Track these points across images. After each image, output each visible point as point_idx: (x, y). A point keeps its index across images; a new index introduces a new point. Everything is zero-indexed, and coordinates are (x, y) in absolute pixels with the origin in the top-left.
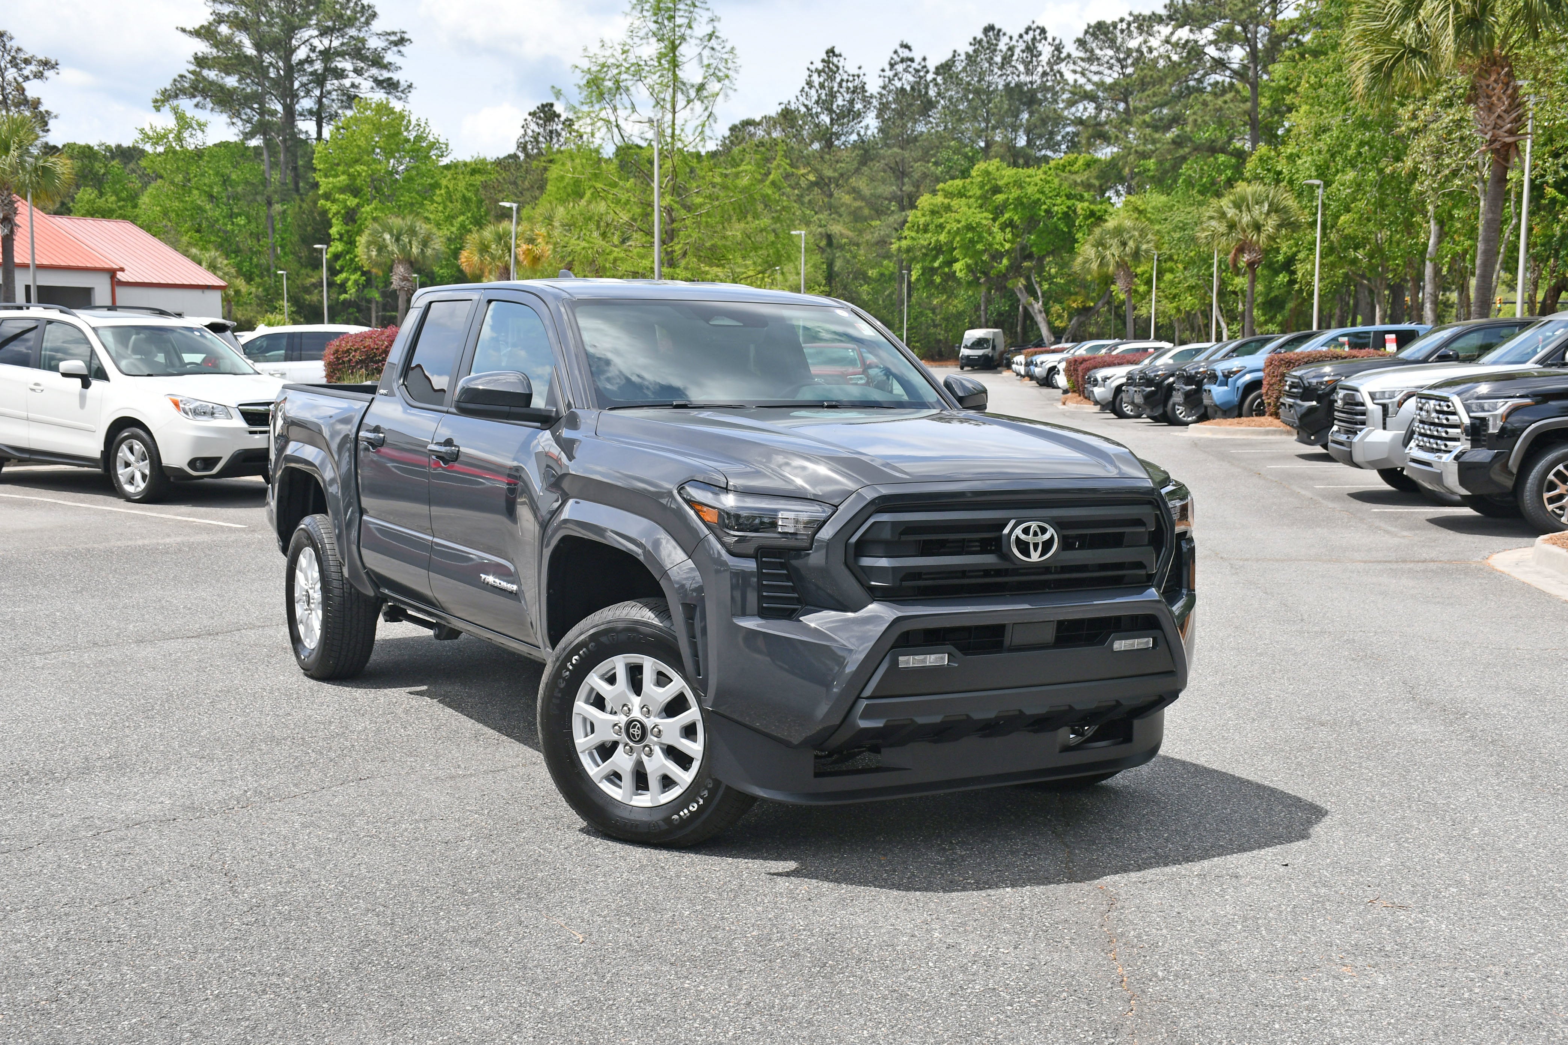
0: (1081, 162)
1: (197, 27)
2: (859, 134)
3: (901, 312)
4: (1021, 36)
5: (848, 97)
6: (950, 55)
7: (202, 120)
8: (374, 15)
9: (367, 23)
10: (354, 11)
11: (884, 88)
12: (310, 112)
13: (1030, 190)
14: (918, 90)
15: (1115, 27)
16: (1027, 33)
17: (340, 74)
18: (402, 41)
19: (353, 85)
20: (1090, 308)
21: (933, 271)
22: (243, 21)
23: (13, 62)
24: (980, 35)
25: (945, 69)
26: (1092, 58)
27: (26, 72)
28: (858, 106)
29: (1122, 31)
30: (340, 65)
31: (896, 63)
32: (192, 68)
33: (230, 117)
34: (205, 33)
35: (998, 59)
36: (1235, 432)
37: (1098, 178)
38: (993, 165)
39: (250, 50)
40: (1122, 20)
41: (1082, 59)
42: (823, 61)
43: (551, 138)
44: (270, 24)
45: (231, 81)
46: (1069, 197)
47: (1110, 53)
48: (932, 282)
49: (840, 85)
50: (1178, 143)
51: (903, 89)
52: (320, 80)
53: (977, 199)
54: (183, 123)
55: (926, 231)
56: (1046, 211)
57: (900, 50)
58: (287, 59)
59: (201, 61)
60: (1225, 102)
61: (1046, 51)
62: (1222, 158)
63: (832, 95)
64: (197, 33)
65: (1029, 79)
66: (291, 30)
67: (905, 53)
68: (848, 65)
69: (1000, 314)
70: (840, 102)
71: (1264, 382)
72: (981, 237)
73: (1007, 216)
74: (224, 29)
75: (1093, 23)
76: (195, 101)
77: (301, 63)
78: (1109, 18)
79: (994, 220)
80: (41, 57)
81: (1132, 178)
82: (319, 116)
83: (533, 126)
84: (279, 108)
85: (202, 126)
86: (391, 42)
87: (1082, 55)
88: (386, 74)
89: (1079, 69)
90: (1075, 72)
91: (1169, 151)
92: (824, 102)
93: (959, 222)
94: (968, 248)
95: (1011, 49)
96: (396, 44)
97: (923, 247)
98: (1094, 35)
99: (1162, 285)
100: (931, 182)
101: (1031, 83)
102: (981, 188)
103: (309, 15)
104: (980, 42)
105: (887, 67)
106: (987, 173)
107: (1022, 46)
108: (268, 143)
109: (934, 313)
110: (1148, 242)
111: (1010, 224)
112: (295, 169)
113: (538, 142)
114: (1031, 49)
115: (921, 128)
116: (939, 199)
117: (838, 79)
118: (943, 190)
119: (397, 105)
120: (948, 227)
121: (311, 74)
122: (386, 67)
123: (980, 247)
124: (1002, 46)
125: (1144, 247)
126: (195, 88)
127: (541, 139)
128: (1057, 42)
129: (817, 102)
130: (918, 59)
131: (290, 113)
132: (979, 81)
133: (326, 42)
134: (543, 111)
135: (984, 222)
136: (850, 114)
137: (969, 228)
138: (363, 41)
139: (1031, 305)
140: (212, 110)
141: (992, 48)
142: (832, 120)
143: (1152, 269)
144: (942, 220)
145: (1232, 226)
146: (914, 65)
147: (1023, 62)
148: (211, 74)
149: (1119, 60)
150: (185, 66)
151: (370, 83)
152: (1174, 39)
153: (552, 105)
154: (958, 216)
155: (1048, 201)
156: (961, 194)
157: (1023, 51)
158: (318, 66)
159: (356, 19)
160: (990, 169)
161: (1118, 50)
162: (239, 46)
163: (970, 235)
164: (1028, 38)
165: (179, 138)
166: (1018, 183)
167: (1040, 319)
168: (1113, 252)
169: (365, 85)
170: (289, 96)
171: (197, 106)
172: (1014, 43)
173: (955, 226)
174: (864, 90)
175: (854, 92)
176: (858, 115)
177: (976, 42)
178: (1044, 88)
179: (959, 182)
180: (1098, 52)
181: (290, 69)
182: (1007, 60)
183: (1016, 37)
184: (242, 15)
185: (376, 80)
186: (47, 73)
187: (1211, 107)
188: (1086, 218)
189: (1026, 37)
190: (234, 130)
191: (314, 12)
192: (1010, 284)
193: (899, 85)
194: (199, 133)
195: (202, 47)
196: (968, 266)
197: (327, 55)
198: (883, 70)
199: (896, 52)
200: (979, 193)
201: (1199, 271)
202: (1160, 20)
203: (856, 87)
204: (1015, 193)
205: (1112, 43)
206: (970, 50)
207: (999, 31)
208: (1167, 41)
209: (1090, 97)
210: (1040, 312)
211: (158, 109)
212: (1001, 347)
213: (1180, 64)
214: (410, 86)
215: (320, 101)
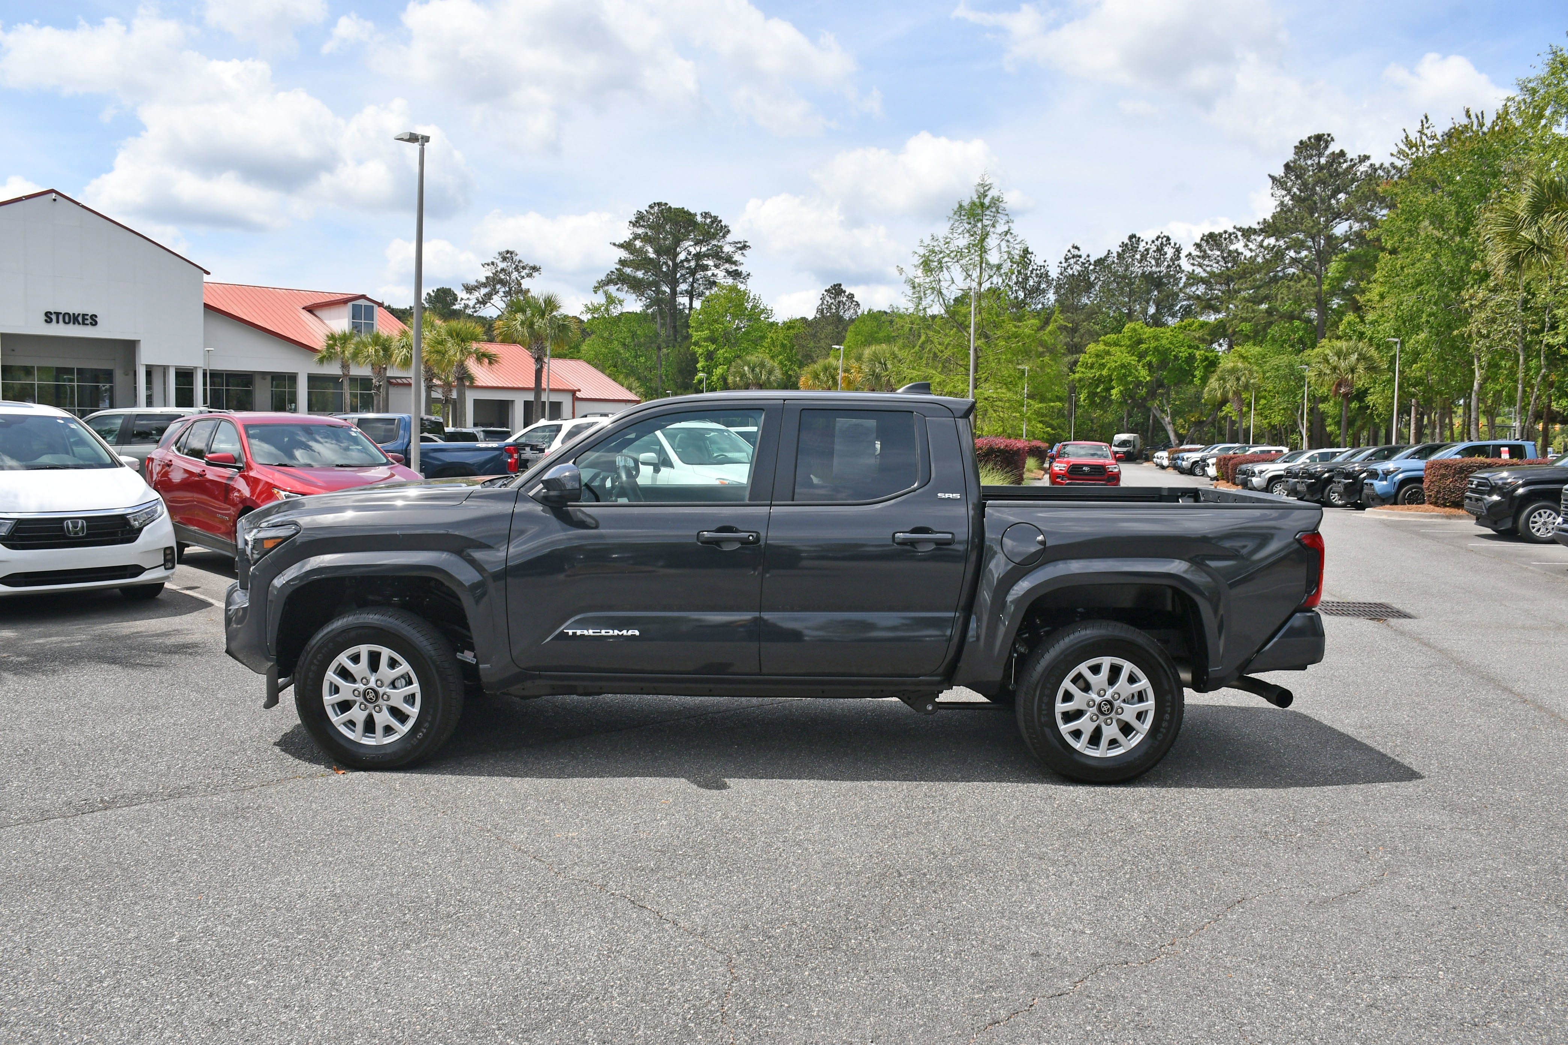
0: (1196, 324)
1: (622, 242)
2: (1043, 304)
3: (1070, 422)
4: (1153, 242)
5: (1036, 280)
6: (1106, 253)
7: (621, 298)
8: (729, 231)
9: (724, 237)
10: (716, 229)
11: (1061, 274)
12: (686, 291)
13: (1164, 342)
14: (1083, 275)
15: (1221, 237)
16: (1157, 239)
17: (705, 268)
18: (744, 247)
19: (713, 275)
20: (1203, 422)
21: (1095, 394)
22: (650, 237)
23: (517, 269)
24: (1126, 241)
25: (1100, 262)
26: (1205, 256)
27: (523, 274)
28: (1043, 286)
29: (1225, 239)
30: (705, 262)
31: (1069, 258)
32: (618, 266)
33: (638, 296)
34: (627, 246)
35: (1138, 256)
36: (1407, 516)
37: (1209, 334)
38: (1138, 325)
39: (652, 255)
40: (1225, 232)
41: (1199, 257)
42: (1020, 256)
43: (839, 306)
44: (665, 239)
45: (640, 274)
46: (1190, 347)
47: (1218, 253)
48: (1095, 402)
49: (1032, 272)
50: (1269, 312)
51: (1073, 275)
52: (693, 272)
53: (1127, 347)
54: (611, 300)
55: (1092, 367)
56: (1175, 356)
57: (1072, 250)
58: (674, 260)
59: (622, 262)
60: (1303, 286)
61: (1170, 252)
62: (1297, 323)
63: (1026, 279)
64: (621, 246)
65: (1158, 269)
66: (677, 242)
67: (1076, 252)
68: (1038, 259)
69: (1137, 425)
70: (1031, 283)
71: (1426, 480)
72: (1131, 372)
73: (1148, 358)
74: (638, 243)
75: (1206, 234)
76: (617, 287)
77: (682, 262)
78: (1217, 231)
79: (1139, 361)
80: (532, 264)
81: (1233, 335)
82: (691, 294)
83: (828, 298)
84: (668, 290)
85: (621, 302)
86: (738, 248)
87: (1198, 253)
88: (734, 268)
89: (1196, 263)
90: (1193, 265)
91: (1263, 318)
92: (1021, 283)
93: (1116, 362)
94: (1121, 380)
95: (1147, 250)
96: (741, 249)
97: (1090, 378)
98: (1207, 242)
99: (1258, 407)
100: (1094, 337)
101: (1160, 272)
102: (1130, 340)
103: (689, 233)
104: (1127, 244)
105: (1063, 261)
106: (1135, 330)
107: (1154, 248)
108: (661, 310)
109: (1092, 422)
110: (1255, 378)
111: (1150, 364)
112: (675, 327)
113: (831, 308)
114: (1159, 250)
115: (1085, 300)
116: (1101, 347)
117: (1030, 269)
118: (1103, 341)
119: (741, 287)
120: (1109, 365)
121: (687, 268)
122: (735, 263)
123: (1129, 379)
124: (1141, 248)
125: (1252, 381)
126: (619, 279)
127: (833, 306)
128: (1177, 246)
129: (1016, 283)
130: (1084, 256)
131: (674, 293)
132: (1126, 271)
133: (698, 249)
134: (835, 289)
135: (1133, 362)
136: (1037, 291)
137: (1123, 366)
138: (721, 247)
139: (1163, 418)
140: (627, 291)
141: (1135, 249)
142: (1025, 295)
143: (1251, 396)
144: (1104, 361)
145: (1334, 369)
146: (1082, 260)
147: (1154, 258)
148: (628, 270)
149: (1223, 258)
150: (614, 266)
151: (723, 274)
152: (1265, 244)
153: (840, 285)
154: (1115, 359)
155: (1176, 350)
156: (1116, 344)
157: (1155, 252)
158: (693, 264)
159: (718, 234)
160: (1137, 327)
161: (1222, 252)
162: (647, 251)
163: (1123, 371)
164: (1158, 243)
165: (607, 310)
166: (1156, 338)
167: (1170, 429)
168: (1231, 384)
169: (720, 274)
170: (674, 284)
171: (618, 290)
172: (1148, 246)
173: (1113, 365)
174: (1047, 275)
175: (1041, 277)
176: (1044, 291)
177: (1124, 245)
178: (1168, 275)
179: (1113, 336)
180: (1209, 252)
181: (675, 265)
182: (1144, 257)
183: (1150, 243)
184: (649, 234)
185: (727, 272)
186: (534, 274)
187: (1293, 289)
188: (1202, 361)
189: (1156, 243)
190: (640, 304)
191: (692, 231)
192: (1149, 404)
193: (1071, 272)
194: (619, 306)
195: (623, 254)
196: (1121, 392)
197: (698, 256)
198: (1061, 263)
199: (1069, 251)
200: (1128, 343)
201: (1289, 398)
202: (1255, 232)
203: (1042, 274)
204: (1153, 344)
205: (1219, 246)
206: (1120, 250)
207: (1139, 238)
208: (1261, 246)
209: (1202, 280)
210: (1169, 423)
211: (595, 292)
212: (1138, 446)
213: (1271, 261)
214: (749, 275)
215: (692, 285)
